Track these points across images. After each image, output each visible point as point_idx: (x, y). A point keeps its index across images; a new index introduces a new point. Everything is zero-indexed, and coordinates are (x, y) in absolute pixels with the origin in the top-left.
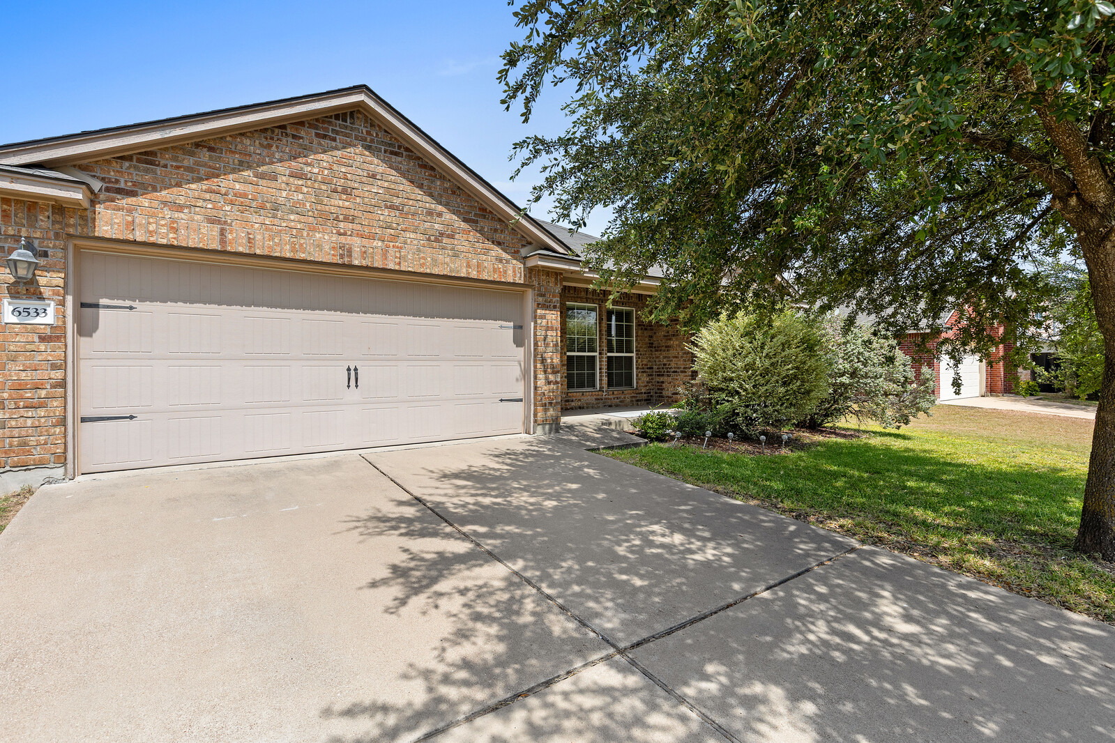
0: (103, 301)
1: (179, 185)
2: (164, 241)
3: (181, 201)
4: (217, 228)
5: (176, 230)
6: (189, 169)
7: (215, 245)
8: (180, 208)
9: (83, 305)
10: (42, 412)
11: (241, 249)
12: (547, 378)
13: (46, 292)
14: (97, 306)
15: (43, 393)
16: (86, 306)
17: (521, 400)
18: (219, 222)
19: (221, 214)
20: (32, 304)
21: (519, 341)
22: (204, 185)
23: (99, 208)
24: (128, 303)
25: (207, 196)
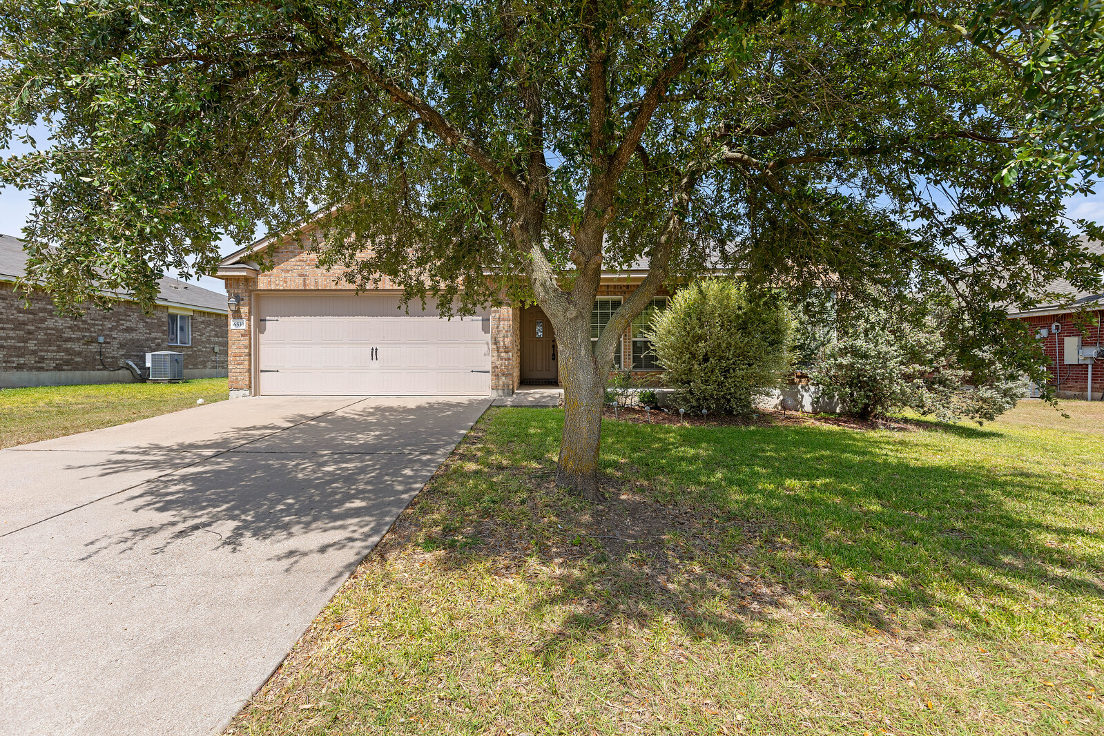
0: (268, 318)
1: (287, 260)
2: (282, 288)
3: (288, 268)
4: (302, 278)
5: (286, 282)
6: (292, 252)
7: (301, 288)
8: (288, 271)
9: (261, 320)
10: (242, 366)
11: (312, 288)
12: (499, 356)
13: (243, 315)
14: (265, 320)
15: (242, 358)
16: (261, 321)
17: (488, 372)
18: (303, 275)
19: (304, 271)
20: (239, 321)
21: (486, 329)
22: (297, 258)
23: (260, 277)
24: (276, 318)
25: (299, 263)
